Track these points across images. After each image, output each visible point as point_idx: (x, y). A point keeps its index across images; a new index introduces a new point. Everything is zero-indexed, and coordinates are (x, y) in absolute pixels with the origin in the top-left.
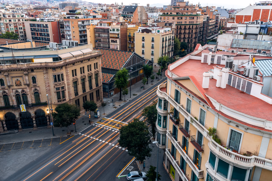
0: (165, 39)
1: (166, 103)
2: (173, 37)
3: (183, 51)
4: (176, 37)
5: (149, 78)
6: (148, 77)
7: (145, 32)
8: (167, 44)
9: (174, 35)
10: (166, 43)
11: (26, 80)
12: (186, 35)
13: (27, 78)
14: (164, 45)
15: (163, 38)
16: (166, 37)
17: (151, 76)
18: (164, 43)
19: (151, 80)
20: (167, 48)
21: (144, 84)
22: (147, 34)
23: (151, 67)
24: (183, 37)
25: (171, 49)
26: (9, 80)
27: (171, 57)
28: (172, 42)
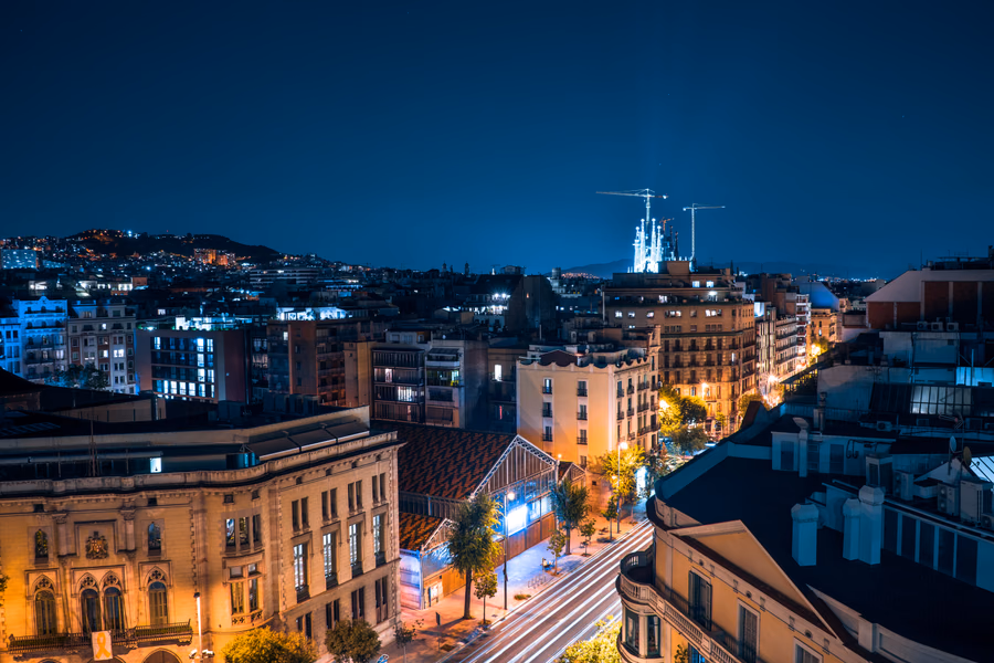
0: (625, 386)
1: (656, 628)
2: (654, 377)
3: (694, 429)
4: (663, 377)
5: (575, 533)
6: (568, 528)
7: (553, 364)
8: (635, 405)
9: (656, 373)
10: (630, 401)
11: (126, 534)
12: (698, 372)
13: (130, 528)
14: (624, 408)
15: (620, 384)
16: (630, 380)
17: (582, 523)
18: (625, 400)
19: (584, 539)
20: (635, 418)
21: (558, 556)
22: (563, 368)
23: (579, 487)
24: (689, 377)
25: (649, 423)
26: (67, 534)
27: (652, 451)
28: (653, 397)
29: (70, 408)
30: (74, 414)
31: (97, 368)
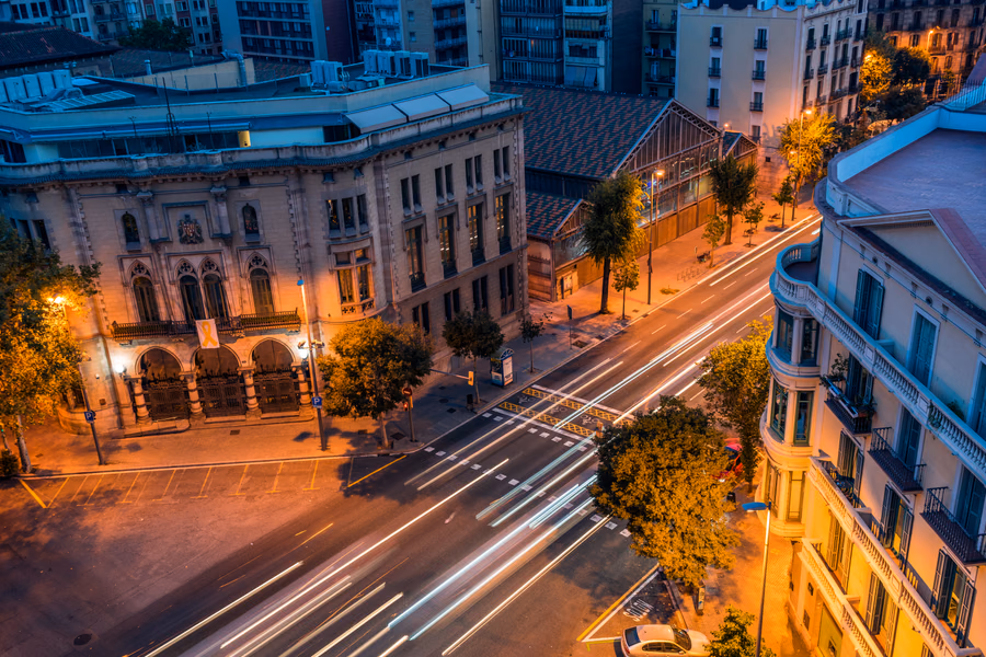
0: (818, 36)
1: (814, 333)
2: (859, 22)
3: (907, 92)
4: (873, 22)
5: (739, 218)
6: (729, 213)
7: (726, 6)
8: (829, 60)
9: (863, 16)
10: (823, 54)
11: (219, 217)
12: (925, 15)
13: (223, 209)
14: (815, 65)
15: (811, 32)
16: (826, 27)
17: (748, 207)
18: (816, 54)
19: (748, 226)
20: (828, 77)
21: (715, 245)
22: (738, 13)
23: (747, 165)
24: (911, 21)
25: (846, 84)
26: (156, 218)
27: (847, 120)
28: (855, 49)
29: (145, 74)
30: (148, 80)
31: (176, 24)
